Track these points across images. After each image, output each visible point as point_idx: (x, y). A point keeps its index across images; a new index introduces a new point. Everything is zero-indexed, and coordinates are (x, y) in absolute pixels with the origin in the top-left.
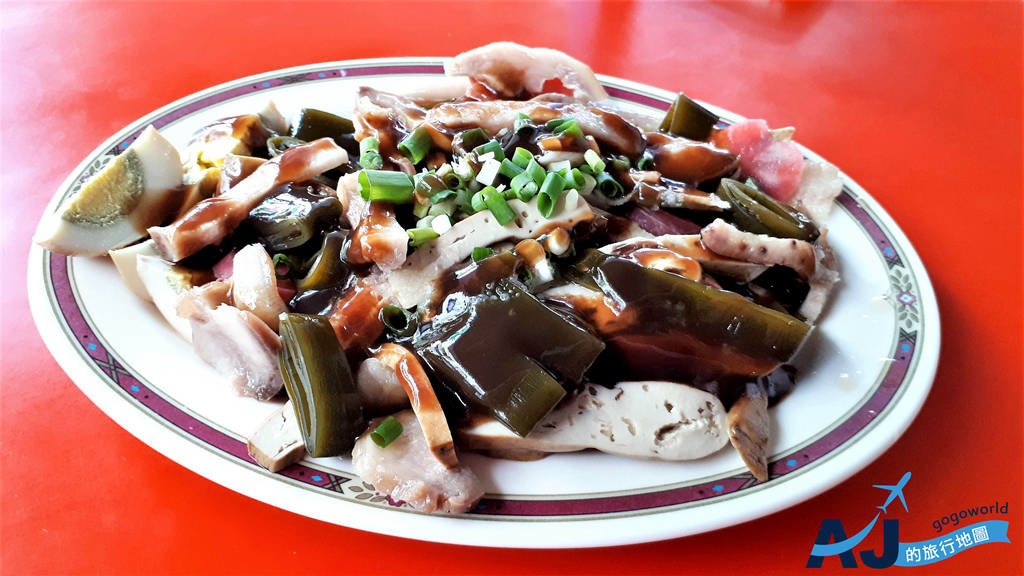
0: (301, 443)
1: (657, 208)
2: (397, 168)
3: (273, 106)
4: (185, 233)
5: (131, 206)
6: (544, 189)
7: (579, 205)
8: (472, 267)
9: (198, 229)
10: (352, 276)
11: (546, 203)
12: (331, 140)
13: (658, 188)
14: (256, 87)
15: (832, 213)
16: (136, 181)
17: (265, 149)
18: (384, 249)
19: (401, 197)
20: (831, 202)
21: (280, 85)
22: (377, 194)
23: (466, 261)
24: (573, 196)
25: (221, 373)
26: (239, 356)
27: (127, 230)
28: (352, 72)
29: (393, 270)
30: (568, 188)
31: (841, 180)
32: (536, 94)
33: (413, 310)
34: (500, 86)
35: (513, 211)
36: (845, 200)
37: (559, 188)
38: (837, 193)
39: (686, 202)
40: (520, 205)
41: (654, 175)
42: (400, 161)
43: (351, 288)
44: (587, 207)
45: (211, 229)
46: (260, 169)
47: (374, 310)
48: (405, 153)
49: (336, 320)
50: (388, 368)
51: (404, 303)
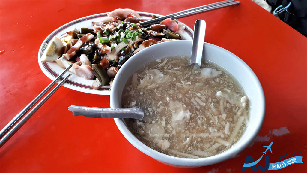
0: (100, 84)
1: (152, 37)
2: (104, 37)
3: (75, 28)
4: (70, 54)
5: (56, 51)
6: (132, 36)
7: (139, 38)
8: (123, 52)
9: (72, 54)
10: (102, 57)
11: (133, 39)
12: (90, 33)
13: (152, 33)
14: (70, 25)
15: (184, 32)
16: (56, 47)
17: (77, 37)
18: (107, 50)
19: (107, 42)
20: (183, 30)
21: (75, 23)
22: (103, 42)
23: (121, 51)
24: (137, 36)
25: (82, 77)
26: (86, 73)
27: (56, 56)
28: (88, 19)
29: (109, 54)
30: (136, 36)
31: (185, 26)
32: (126, 18)
33: (114, 60)
34: (119, 18)
35: (127, 41)
36: (186, 29)
37: (135, 36)
38: (184, 28)
39: (157, 35)
40: (128, 40)
41: (151, 31)
42: (105, 35)
43: (102, 59)
44: (140, 38)
45: (74, 53)
46: (78, 41)
47: (107, 62)
48: (105, 33)
49: (101, 64)
50: (112, 70)
51: (112, 60)
